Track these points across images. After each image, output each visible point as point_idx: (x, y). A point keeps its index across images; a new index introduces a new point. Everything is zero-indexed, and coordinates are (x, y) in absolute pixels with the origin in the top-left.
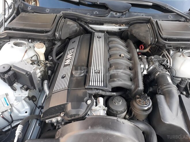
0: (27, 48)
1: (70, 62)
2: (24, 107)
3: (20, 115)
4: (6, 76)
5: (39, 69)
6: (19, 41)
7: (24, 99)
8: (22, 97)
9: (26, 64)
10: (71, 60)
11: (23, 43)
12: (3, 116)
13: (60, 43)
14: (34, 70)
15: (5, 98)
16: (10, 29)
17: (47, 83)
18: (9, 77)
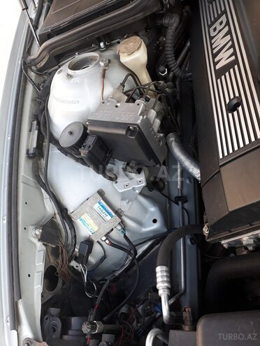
0: (102, 64)
1: (234, 53)
2: (145, 210)
3: (144, 230)
4: (84, 152)
5: (153, 108)
6: (78, 57)
7: (141, 194)
8: (134, 189)
9: (117, 107)
10: (233, 46)
11: (90, 57)
12: (110, 242)
13: (177, 20)
14: (142, 114)
15: (100, 203)
16: (49, 36)
17: (175, 141)
18: (90, 152)
